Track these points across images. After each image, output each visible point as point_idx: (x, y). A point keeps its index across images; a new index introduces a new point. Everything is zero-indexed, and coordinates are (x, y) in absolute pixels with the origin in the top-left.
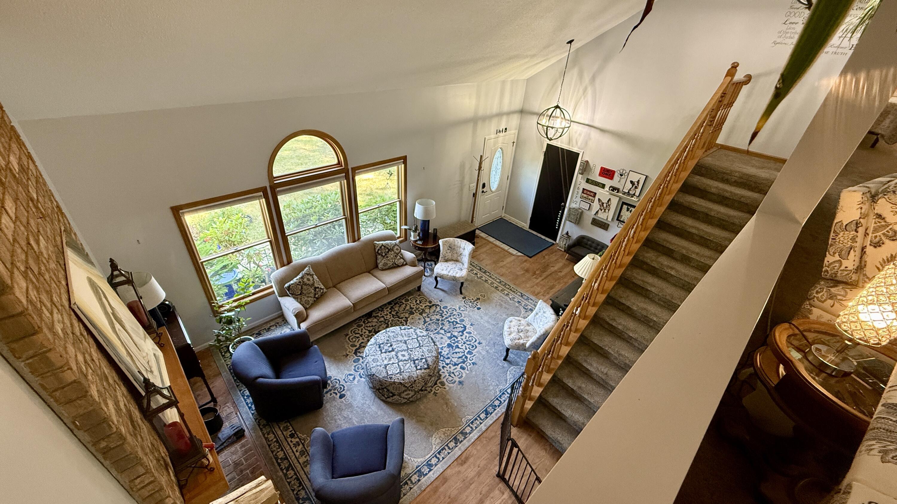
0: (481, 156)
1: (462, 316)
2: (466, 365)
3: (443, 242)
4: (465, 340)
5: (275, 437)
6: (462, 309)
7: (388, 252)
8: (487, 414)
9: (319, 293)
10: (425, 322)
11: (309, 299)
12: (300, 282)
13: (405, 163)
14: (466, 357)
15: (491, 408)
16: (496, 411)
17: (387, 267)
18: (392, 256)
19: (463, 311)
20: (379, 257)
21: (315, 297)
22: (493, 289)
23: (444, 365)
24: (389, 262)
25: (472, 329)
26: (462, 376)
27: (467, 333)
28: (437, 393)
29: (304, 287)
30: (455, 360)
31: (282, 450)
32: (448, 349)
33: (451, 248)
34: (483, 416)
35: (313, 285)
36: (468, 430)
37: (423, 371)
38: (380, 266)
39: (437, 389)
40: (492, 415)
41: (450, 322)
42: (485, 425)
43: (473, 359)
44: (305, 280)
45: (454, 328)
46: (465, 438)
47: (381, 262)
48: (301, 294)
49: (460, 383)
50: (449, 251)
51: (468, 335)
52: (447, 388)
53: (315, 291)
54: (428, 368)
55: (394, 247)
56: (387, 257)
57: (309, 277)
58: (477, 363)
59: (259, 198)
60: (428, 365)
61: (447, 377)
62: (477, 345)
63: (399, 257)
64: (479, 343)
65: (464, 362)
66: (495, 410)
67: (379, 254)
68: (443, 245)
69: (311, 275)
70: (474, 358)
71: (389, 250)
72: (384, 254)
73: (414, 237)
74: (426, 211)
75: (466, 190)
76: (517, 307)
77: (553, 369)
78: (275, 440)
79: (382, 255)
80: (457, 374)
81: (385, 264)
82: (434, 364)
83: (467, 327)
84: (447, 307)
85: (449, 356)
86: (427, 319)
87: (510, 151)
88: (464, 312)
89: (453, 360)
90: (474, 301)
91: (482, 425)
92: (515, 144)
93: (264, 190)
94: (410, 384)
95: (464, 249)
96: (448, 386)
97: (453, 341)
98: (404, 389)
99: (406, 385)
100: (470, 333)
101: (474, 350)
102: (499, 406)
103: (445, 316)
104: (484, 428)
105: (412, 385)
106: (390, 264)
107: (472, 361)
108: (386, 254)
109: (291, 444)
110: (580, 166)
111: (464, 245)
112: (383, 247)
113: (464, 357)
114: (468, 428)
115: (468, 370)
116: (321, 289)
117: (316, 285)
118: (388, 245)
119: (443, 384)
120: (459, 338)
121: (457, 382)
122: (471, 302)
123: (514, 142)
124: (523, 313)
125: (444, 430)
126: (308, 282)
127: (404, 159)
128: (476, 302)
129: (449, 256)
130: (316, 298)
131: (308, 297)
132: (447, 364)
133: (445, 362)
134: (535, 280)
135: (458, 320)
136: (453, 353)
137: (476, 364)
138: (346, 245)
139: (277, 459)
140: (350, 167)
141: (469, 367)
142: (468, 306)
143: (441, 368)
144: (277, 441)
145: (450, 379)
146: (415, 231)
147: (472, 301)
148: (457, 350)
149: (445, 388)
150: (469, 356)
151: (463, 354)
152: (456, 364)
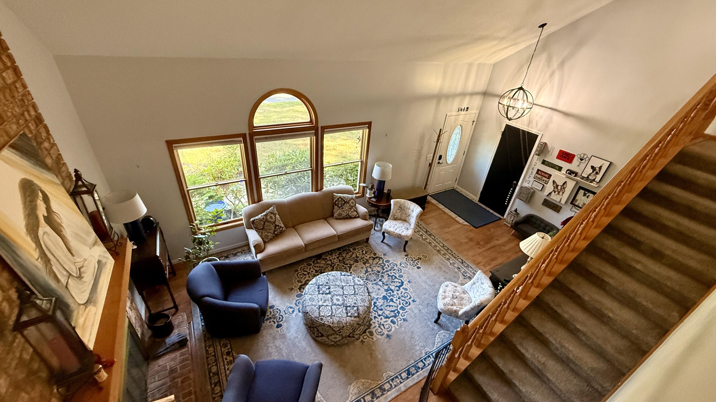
0: (441, 130)
1: (401, 272)
2: (397, 320)
3: (394, 201)
4: (400, 295)
5: (214, 352)
6: (403, 265)
7: (344, 204)
8: (409, 374)
9: (279, 231)
10: (367, 271)
11: (269, 234)
12: (263, 218)
13: (370, 128)
14: (399, 312)
15: (414, 368)
16: (418, 374)
17: (341, 217)
18: (347, 208)
19: (403, 267)
20: (336, 207)
21: (274, 233)
22: (435, 252)
23: (376, 315)
24: (343, 213)
25: (409, 286)
26: (391, 330)
27: (403, 288)
28: (364, 342)
29: (267, 223)
30: (387, 313)
31: (216, 365)
32: (383, 301)
33: (401, 208)
34: (404, 375)
35: (274, 222)
36: (387, 386)
37: (353, 318)
38: (336, 215)
39: (365, 337)
40: (414, 376)
41: (389, 276)
42: (405, 386)
43: (404, 315)
44: (268, 217)
45: (392, 282)
46: (383, 394)
47: (337, 212)
48: (262, 229)
49: (388, 336)
50: (399, 211)
51: (404, 291)
52: (375, 339)
53: (275, 228)
54: (358, 316)
55: (350, 200)
56: (342, 208)
57: (272, 215)
58: (408, 319)
59: (240, 142)
60: (358, 314)
61: (376, 328)
62: (411, 302)
63: (352, 210)
64: (413, 301)
65: (395, 316)
66: (417, 372)
67: (336, 205)
68: (395, 204)
69: (274, 214)
70: (406, 314)
71: (345, 202)
72: (340, 206)
73: (369, 195)
74: (383, 173)
75: (423, 159)
76: (456, 272)
77: (484, 345)
78: (213, 354)
79: (338, 206)
80: (386, 327)
81: (340, 214)
82: (364, 314)
83: (405, 283)
84: (389, 261)
85: (382, 307)
86: (369, 270)
87: (469, 129)
88: (405, 269)
89: (385, 312)
90: (415, 260)
91: (402, 385)
92: (474, 123)
93: (244, 136)
94: (338, 329)
95: (413, 211)
96: (376, 337)
97: (389, 294)
98: (332, 332)
99: (334, 329)
100: (406, 289)
101: (407, 306)
102: (422, 369)
103: (386, 270)
104: (403, 389)
105: (340, 330)
106: (344, 214)
107: (404, 317)
108: (342, 206)
109: (225, 361)
110: (538, 147)
111: (413, 208)
112: (340, 199)
113: (396, 312)
114: (388, 384)
115: (398, 325)
116: (281, 227)
117: (277, 223)
118: (345, 197)
119: (371, 333)
120: (395, 293)
121: (385, 335)
122: (412, 260)
123: (474, 121)
124: (461, 279)
125: (363, 381)
126: (270, 220)
127: (369, 125)
128: (416, 261)
129: (398, 215)
130: (276, 234)
131: (268, 232)
132: (379, 316)
133: (377, 312)
134: (477, 250)
135: (397, 276)
136: (387, 306)
137: (407, 321)
138: (310, 193)
139: (210, 372)
140: (320, 126)
141: (399, 322)
142: (409, 264)
143: (373, 318)
144: (215, 356)
145: (380, 330)
146: (371, 189)
147: (414, 259)
148: (391, 303)
149: (372, 339)
150: (401, 311)
151: (396, 308)
152: (387, 317)
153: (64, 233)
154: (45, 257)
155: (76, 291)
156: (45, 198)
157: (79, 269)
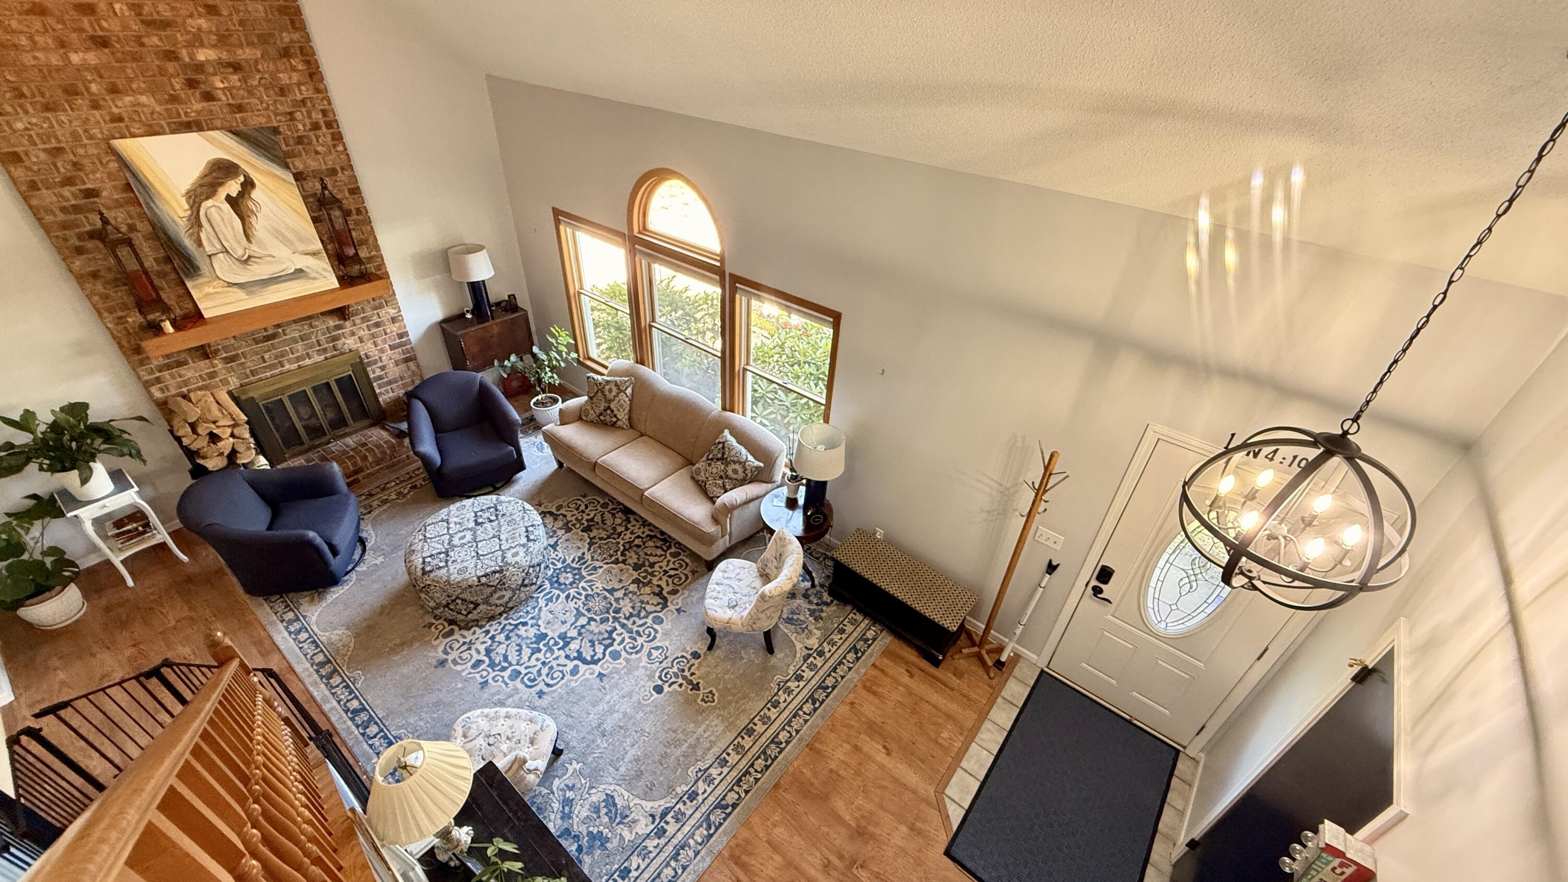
1: (630, 654)
4: (555, 664)
6: (655, 653)
7: (718, 460)
13: (836, 328)
15: (366, 718)
17: (698, 479)
18: (715, 471)
19: (650, 655)
20: (708, 453)
21: (600, 417)
26: (457, 664)
27: (576, 667)
28: (430, 628)
30: (501, 650)
32: (532, 636)
38: (696, 467)
39: (439, 626)
43: (497, 681)
45: (592, 642)
49: (442, 663)
50: (775, 562)
51: (567, 669)
52: (435, 643)
61: (460, 639)
62: (537, 689)
64: (541, 693)
65: (492, 665)
67: (710, 451)
70: (500, 683)
72: (711, 456)
80: (465, 655)
83: (597, 668)
84: (660, 623)
85: (514, 638)
86: (619, 594)
89: (503, 646)
90: (684, 677)
91: (335, 703)
96: (441, 643)
97: (552, 642)
100: (575, 671)
101: (523, 683)
103: (629, 623)
107: (490, 681)
113: (505, 665)
114: (340, 680)
115: (471, 673)
117: (613, 406)
120: (560, 653)
122: (682, 671)
125: (352, 645)
126: (607, 393)
127: (836, 319)
132: (493, 638)
133: (501, 633)
135: (616, 647)
136: (518, 645)
137: (483, 688)
140: (727, 271)
141: (478, 676)
142: (664, 665)
145: (456, 646)
147: (687, 674)
148: (526, 652)
149: (437, 639)
150: (506, 674)
152: (488, 652)
153: (253, 220)
154: (195, 222)
155: (223, 267)
156: (248, 185)
157: (249, 257)
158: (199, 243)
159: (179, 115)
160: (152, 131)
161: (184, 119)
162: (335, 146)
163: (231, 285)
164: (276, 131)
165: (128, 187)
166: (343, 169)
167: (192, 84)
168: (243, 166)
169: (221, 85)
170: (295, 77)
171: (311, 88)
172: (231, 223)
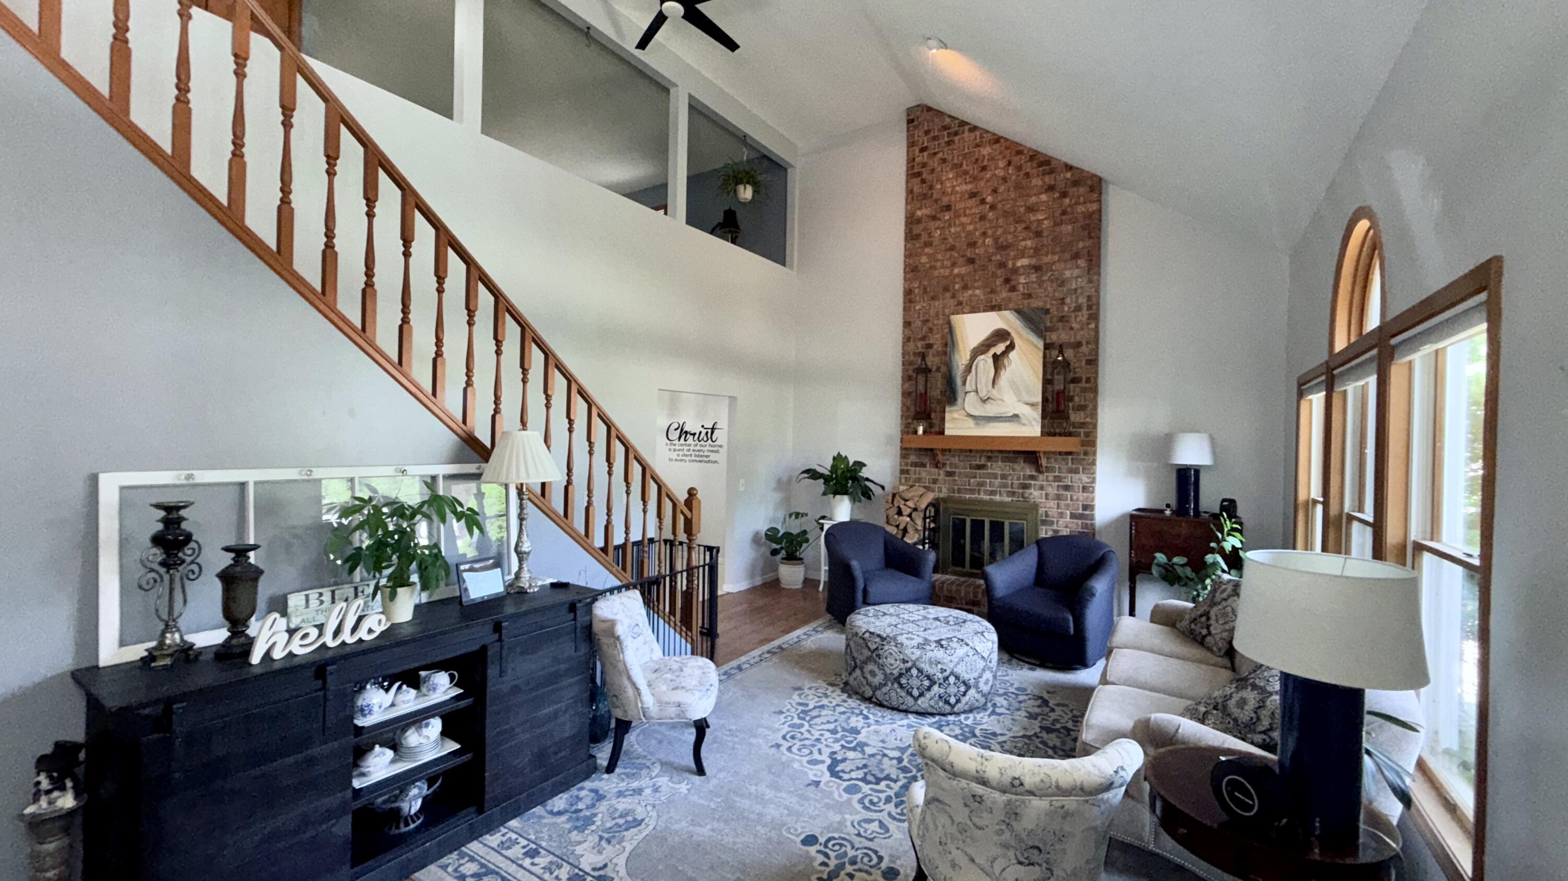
1: (861, 801)
2: (797, 709)
6: (875, 826)
14: (802, 719)
25: (812, 773)
26: (798, 696)
27: (823, 762)
30: (826, 713)
32: (852, 726)
41: (888, 778)
43: (786, 717)
45: (865, 766)
49: (798, 689)
51: (816, 756)
52: (819, 681)
61: (829, 691)
62: (782, 743)
64: (778, 746)
65: (803, 712)
70: (783, 721)
83: (827, 778)
88: (858, 818)
89: (831, 713)
96: (820, 684)
97: (850, 740)
100: (814, 763)
101: (788, 733)
113: (808, 718)
119: (831, 684)
120: (837, 747)
122: (853, 862)
128: (833, 863)
135: (866, 788)
142: (857, 841)
147: (849, 868)
149: (824, 681)
151: (812, 723)
153: (1002, 372)
154: (968, 369)
155: (970, 403)
156: (1011, 347)
157: (988, 398)
158: (964, 383)
159: (991, 302)
160: (974, 310)
161: (994, 303)
162: (1088, 324)
163: (969, 415)
164: (1047, 311)
165: (946, 345)
166: (1088, 343)
167: (1007, 281)
168: (1013, 334)
169: (1024, 281)
170: (1076, 272)
171: (1086, 280)
172: (988, 372)
